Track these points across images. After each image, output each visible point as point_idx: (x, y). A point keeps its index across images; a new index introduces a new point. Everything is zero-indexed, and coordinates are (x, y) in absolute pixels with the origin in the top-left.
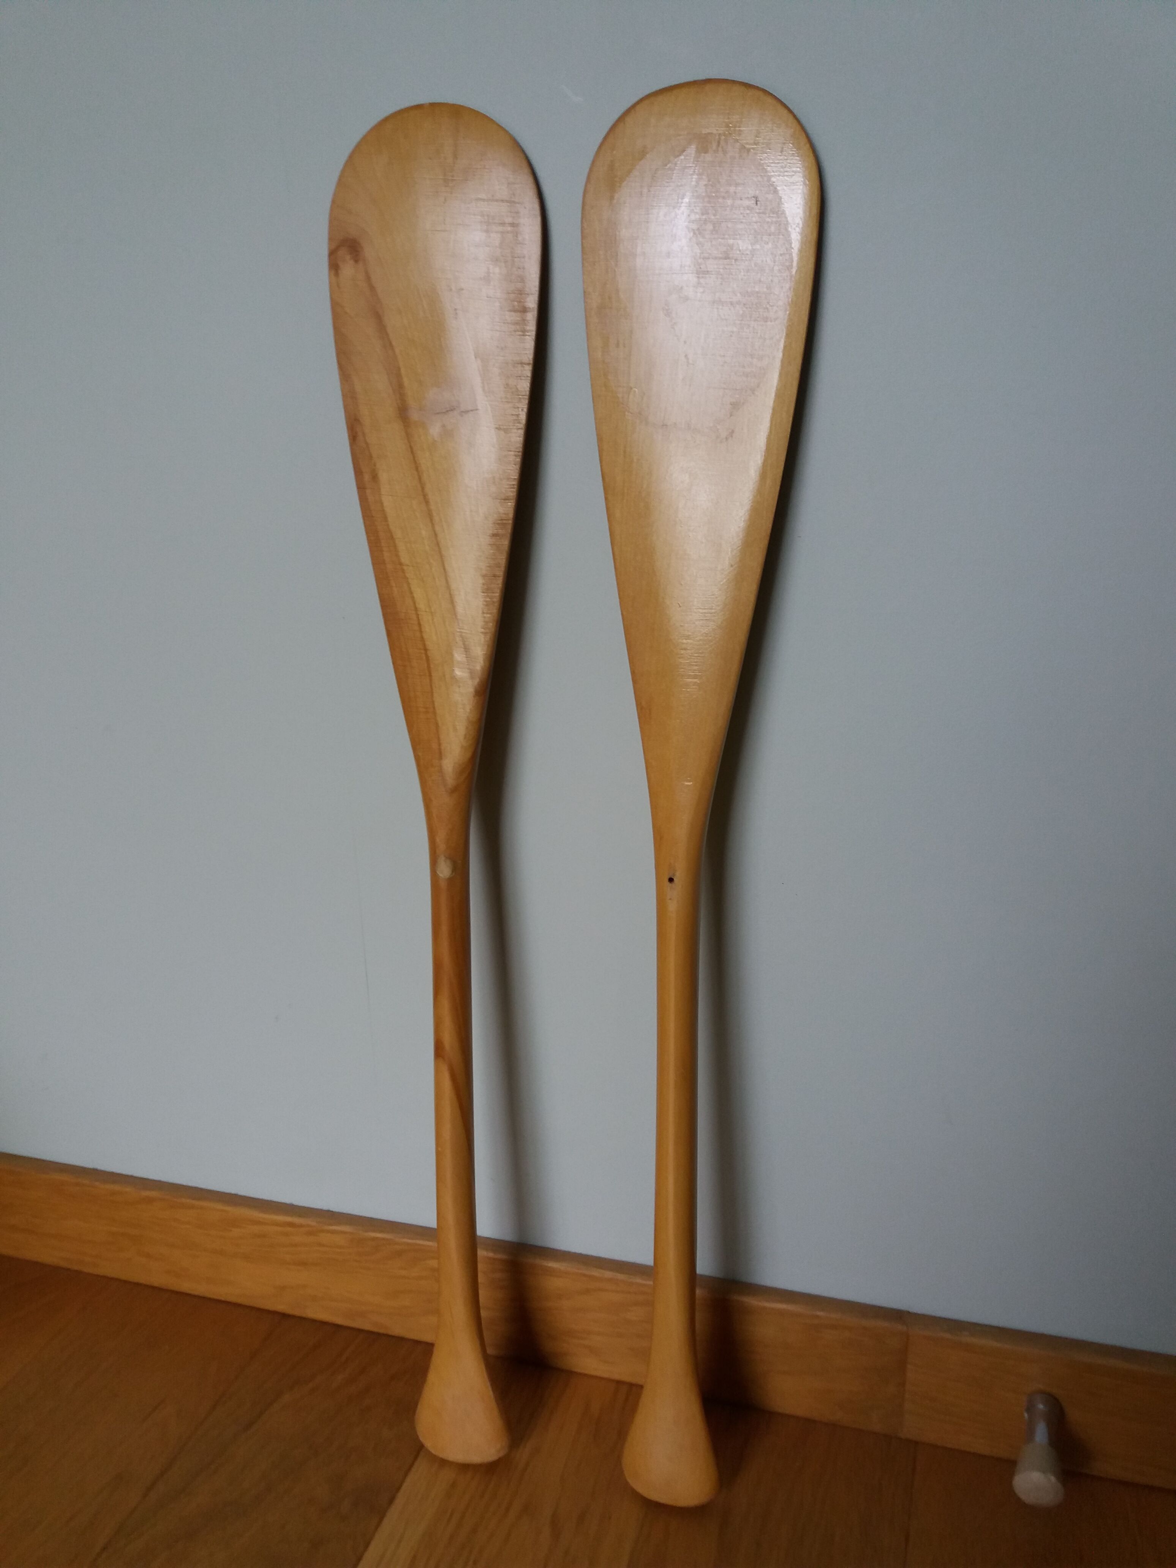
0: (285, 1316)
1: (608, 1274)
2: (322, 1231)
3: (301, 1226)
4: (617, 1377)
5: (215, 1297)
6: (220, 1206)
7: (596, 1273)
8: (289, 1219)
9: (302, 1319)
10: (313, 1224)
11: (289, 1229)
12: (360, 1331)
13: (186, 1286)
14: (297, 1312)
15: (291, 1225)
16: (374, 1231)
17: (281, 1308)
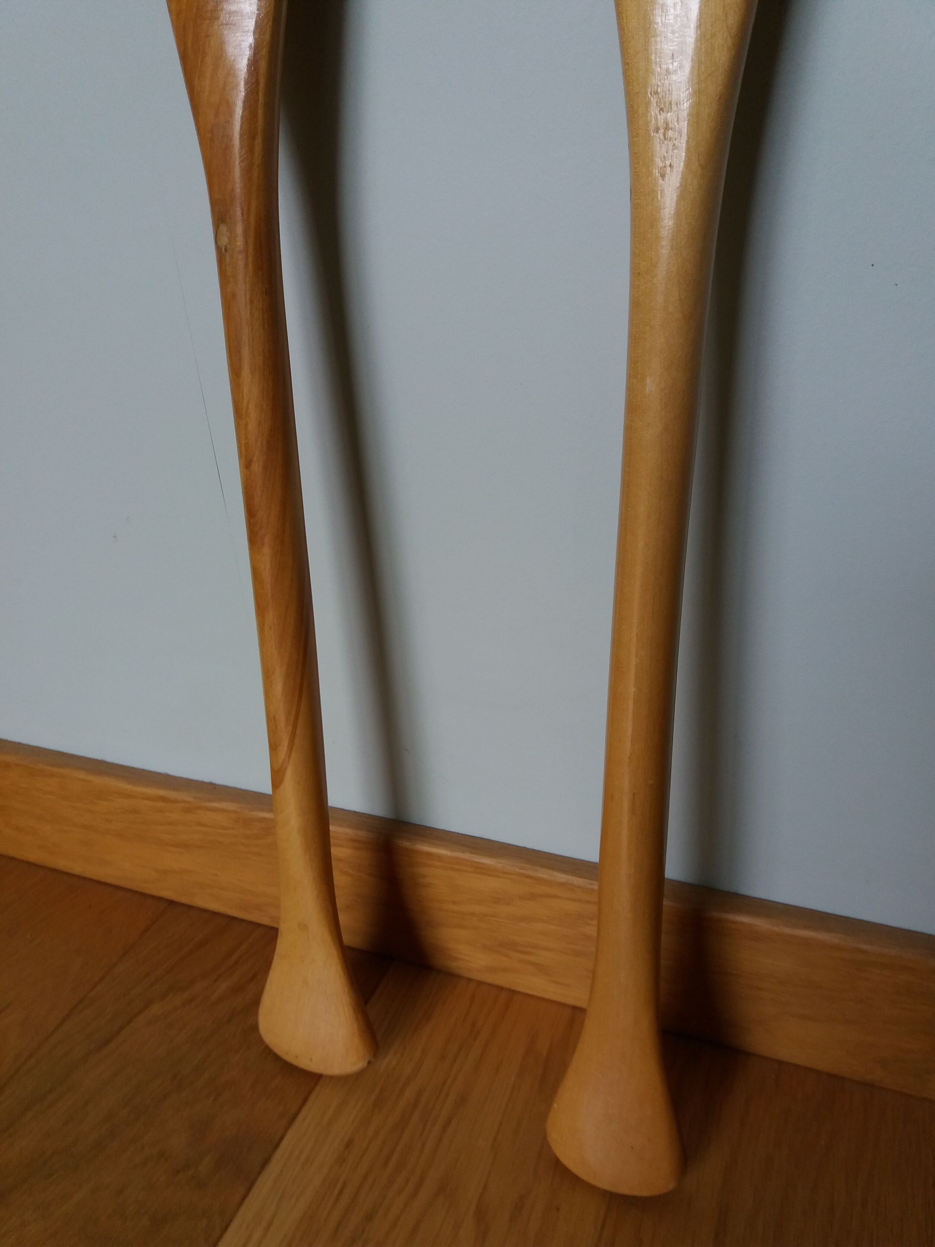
0: (171, 903)
1: (562, 877)
2: (199, 808)
3: (176, 801)
4: (571, 1001)
5: (95, 878)
6: (82, 775)
7: (544, 874)
8: (162, 792)
9: (190, 907)
10: (190, 799)
11: (161, 804)
12: (259, 925)
13: (62, 864)
14: (184, 900)
15: (164, 799)
16: (262, 810)
17: (167, 894)
